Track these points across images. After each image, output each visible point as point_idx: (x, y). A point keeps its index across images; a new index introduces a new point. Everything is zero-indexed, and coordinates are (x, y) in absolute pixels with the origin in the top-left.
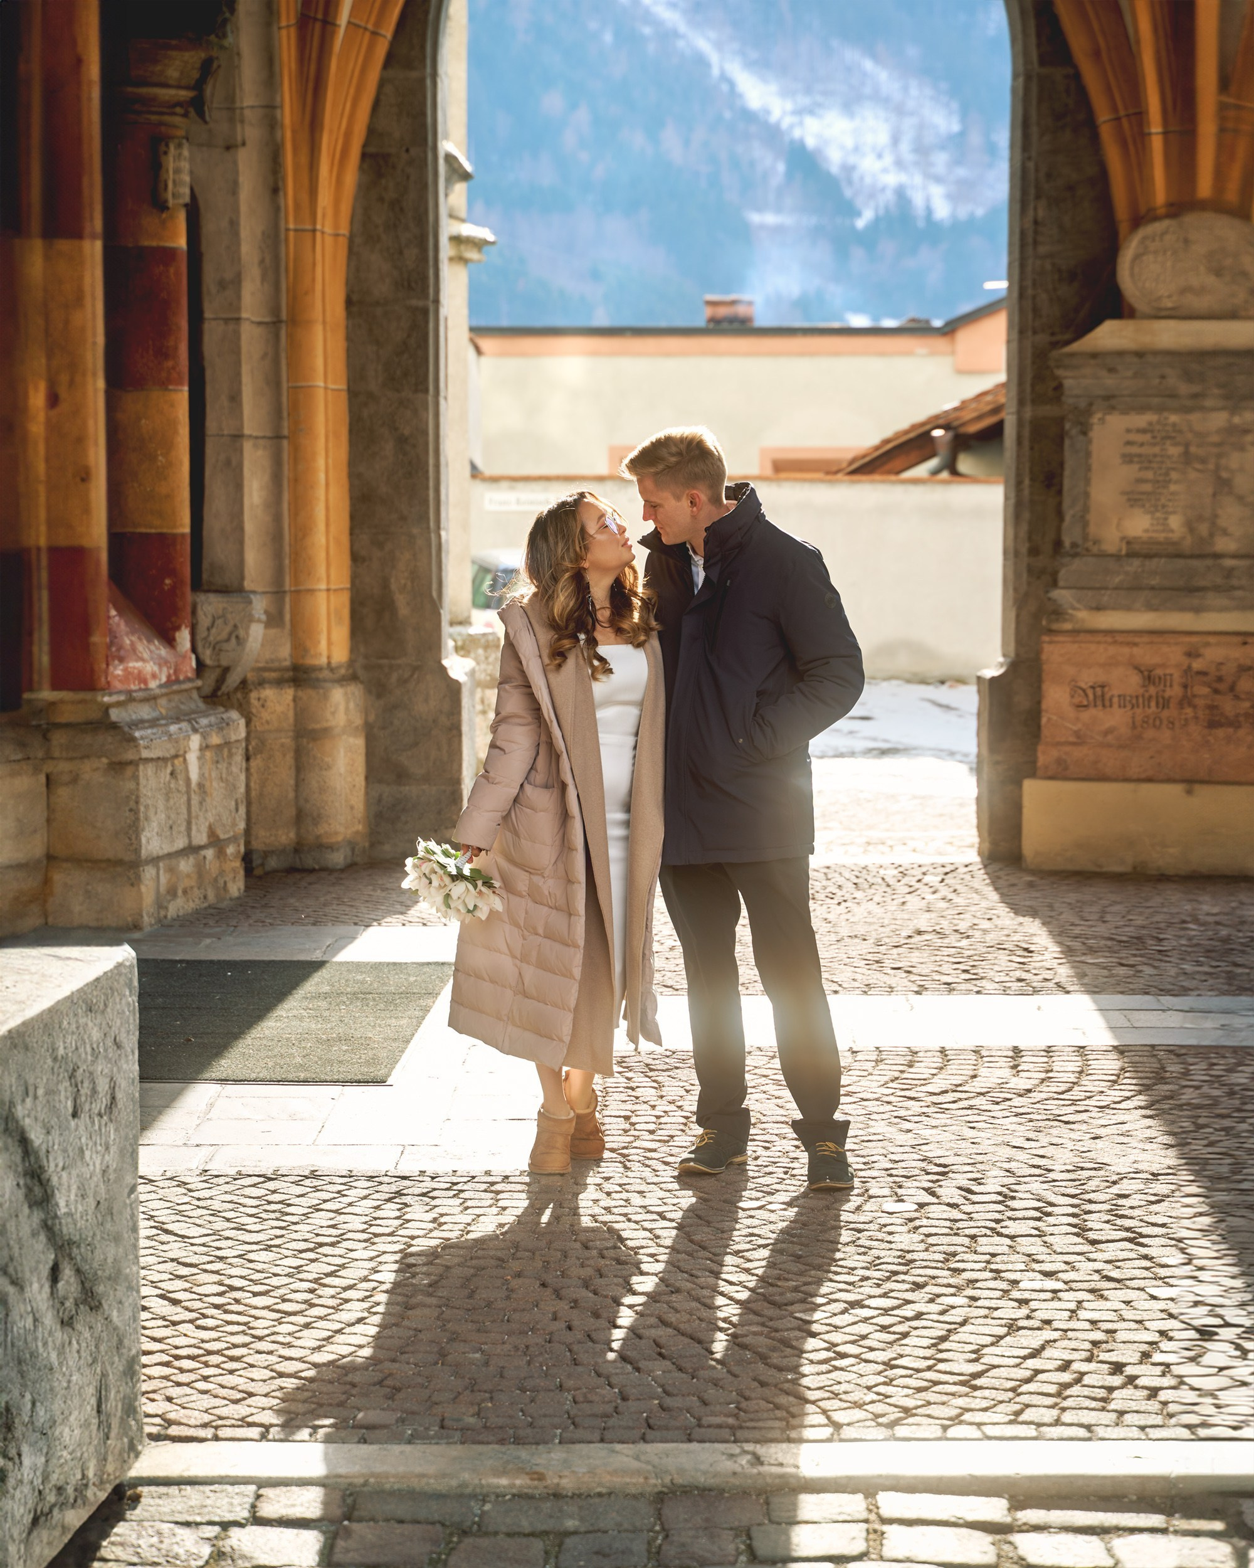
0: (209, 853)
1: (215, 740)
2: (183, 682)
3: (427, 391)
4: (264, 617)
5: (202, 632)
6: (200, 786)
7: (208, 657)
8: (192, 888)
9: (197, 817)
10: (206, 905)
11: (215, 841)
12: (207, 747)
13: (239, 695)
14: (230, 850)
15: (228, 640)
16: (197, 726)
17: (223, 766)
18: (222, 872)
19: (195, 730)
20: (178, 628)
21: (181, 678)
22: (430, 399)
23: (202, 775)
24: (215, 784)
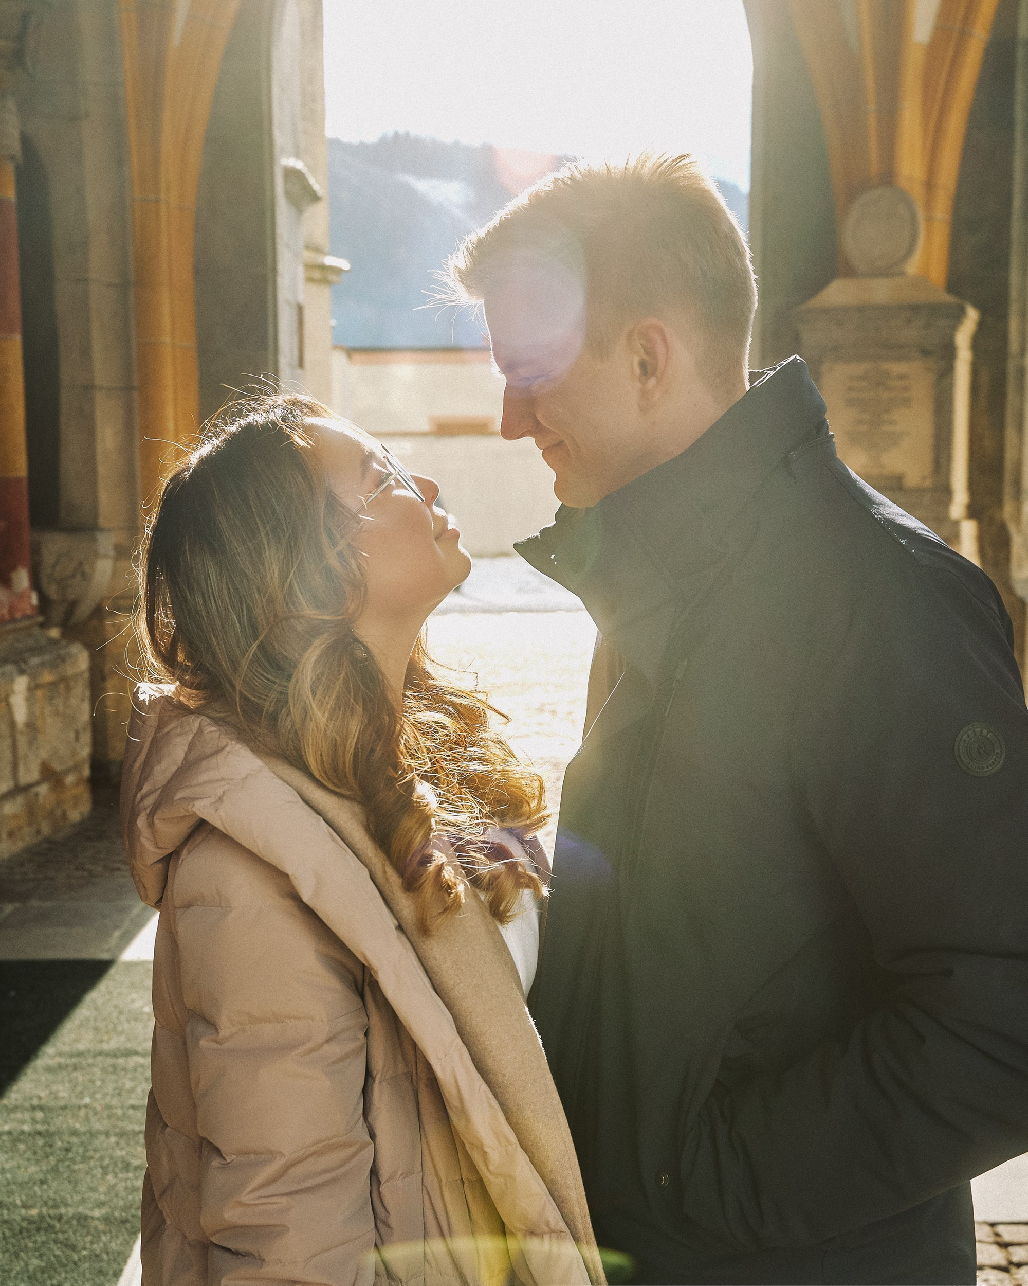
0: (43, 789)
1: (47, 677)
2: (21, 620)
3: (266, 349)
4: (112, 553)
5: (46, 570)
6: (31, 725)
7: (52, 591)
8: (20, 828)
9: (26, 757)
10: (40, 838)
11: (49, 774)
12: (37, 686)
13: (94, 623)
14: (70, 779)
15: (73, 576)
16: (23, 666)
17: (59, 702)
18: (59, 803)
19: (22, 672)
20: (14, 568)
21: (18, 615)
22: (271, 357)
23: (31, 714)
24: (49, 720)
